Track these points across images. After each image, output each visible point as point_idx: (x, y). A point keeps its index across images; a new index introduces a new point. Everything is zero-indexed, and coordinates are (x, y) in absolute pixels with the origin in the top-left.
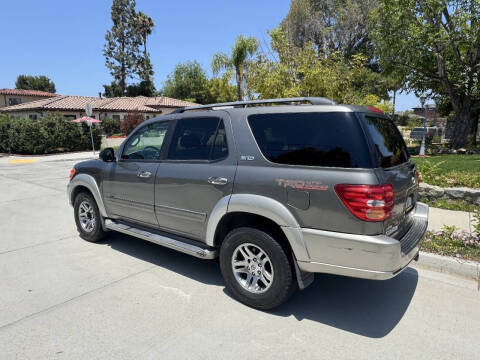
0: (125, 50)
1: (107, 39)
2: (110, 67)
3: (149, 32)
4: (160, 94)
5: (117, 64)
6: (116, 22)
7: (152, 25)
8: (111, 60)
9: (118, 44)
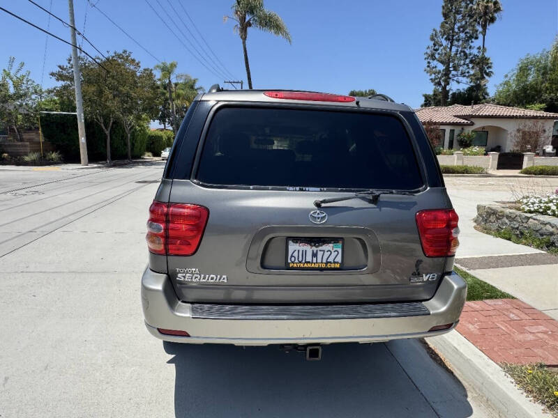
0: (454, 49)
1: (432, 39)
2: (430, 72)
3: (492, 20)
4: (493, 100)
5: (441, 67)
6: (446, 16)
7: (498, 10)
8: (434, 63)
9: (445, 43)
